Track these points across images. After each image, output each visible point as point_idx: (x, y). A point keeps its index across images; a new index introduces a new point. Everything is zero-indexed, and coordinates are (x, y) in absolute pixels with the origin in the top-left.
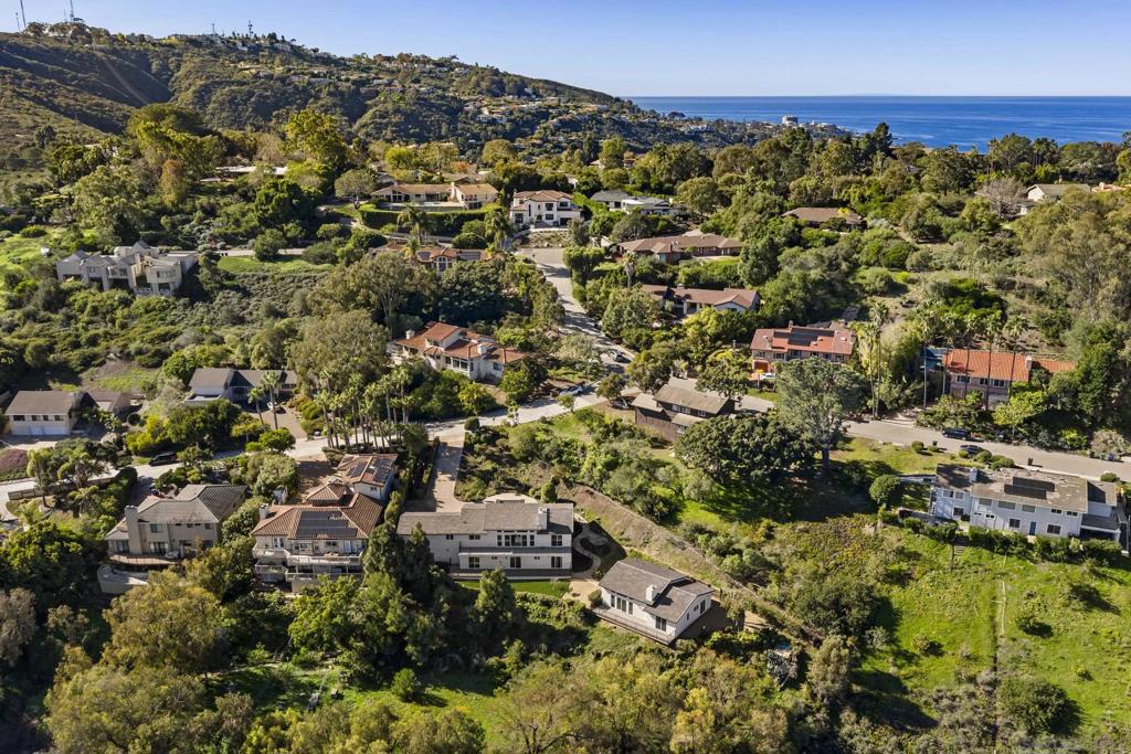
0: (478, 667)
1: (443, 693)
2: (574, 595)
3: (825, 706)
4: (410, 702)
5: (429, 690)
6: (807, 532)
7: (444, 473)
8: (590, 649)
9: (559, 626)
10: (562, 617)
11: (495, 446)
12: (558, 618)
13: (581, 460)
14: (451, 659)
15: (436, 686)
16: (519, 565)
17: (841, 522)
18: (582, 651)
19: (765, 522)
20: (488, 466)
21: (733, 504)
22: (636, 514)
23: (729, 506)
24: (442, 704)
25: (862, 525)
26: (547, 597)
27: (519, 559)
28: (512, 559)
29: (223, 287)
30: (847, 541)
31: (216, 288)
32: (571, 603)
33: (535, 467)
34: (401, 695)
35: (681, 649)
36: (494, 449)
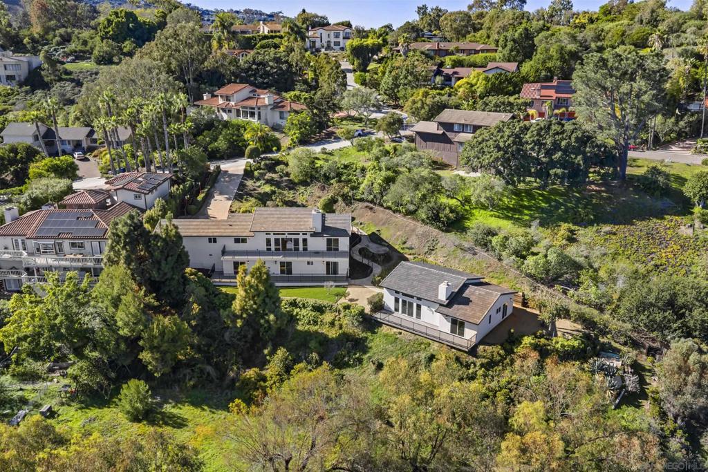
0: (233, 381)
1: (186, 411)
2: (351, 300)
3: (680, 428)
4: (139, 421)
5: (168, 408)
6: (615, 234)
7: (221, 194)
8: (370, 358)
9: (333, 333)
10: (337, 323)
11: (275, 172)
12: (332, 324)
13: (361, 180)
14: (202, 371)
15: (178, 402)
16: (290, 272)
17: (652, 225)
18: (360, 361)
19: (565, 226)
20: (267, 189)
21: (526, 212)
22: (419, 224)
23: (521, 213)
24: (179, 423)
25: (678, 225)
26: (319, 302)
27: (289, 264)
28: (282, 264)
29: (60, 80)
30: (663, 242)
31: (55, 80)
32: (347, 307)
33: (314, 189)
34: (128, 412)
35: (484, 357)
36: (274, 176)
